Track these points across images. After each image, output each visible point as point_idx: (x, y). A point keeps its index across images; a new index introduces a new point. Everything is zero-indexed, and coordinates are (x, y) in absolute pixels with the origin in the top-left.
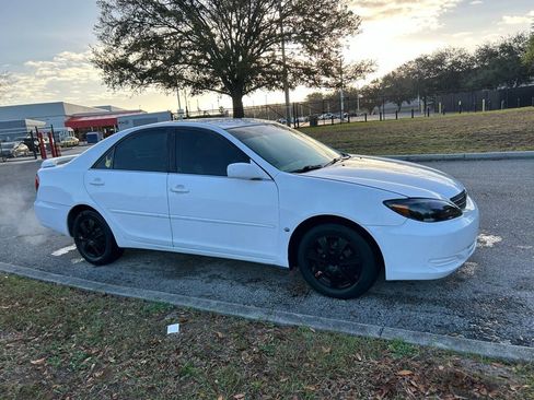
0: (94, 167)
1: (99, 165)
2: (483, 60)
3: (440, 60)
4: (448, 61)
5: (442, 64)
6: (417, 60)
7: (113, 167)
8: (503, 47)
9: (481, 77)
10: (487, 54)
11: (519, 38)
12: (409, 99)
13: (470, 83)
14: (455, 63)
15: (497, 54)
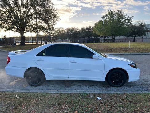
0: (38, 55)
1: (40, 54)
2: (82, 31)
3: (73, 29)
4: (75, 30)
5: (73, 31)
6: (67, 29)
7: (46, 55)
8: (87, 28)
9: (82, 35)
10: (83, 30)
11: (90, 27)
12: (65, 38)
13: (80, 36)
14: (76, 31)
15: (85, 30)
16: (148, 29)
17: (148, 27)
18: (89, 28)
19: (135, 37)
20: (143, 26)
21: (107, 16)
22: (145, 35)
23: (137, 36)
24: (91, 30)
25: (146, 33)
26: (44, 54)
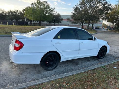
0: (54, 38)
2: (10, 13)
7: (61, 38)
14: (3, 13)
16: (62, 18)
17: (62, 17)
18: (17, 12)
19: (54, 23)
20: (59, 16)
21: (35, 4)
22: (60, 22)
23: (56, 23)
24: (18, 13)
25: (61, 21)
26: (59, 37)
